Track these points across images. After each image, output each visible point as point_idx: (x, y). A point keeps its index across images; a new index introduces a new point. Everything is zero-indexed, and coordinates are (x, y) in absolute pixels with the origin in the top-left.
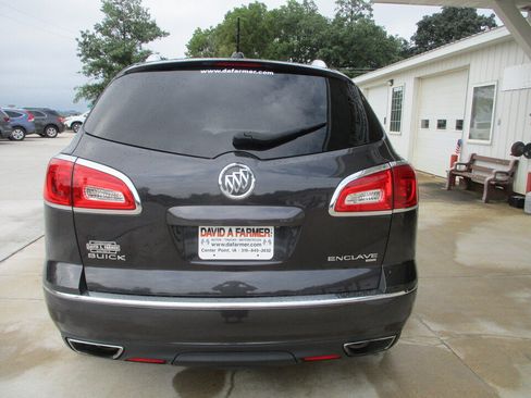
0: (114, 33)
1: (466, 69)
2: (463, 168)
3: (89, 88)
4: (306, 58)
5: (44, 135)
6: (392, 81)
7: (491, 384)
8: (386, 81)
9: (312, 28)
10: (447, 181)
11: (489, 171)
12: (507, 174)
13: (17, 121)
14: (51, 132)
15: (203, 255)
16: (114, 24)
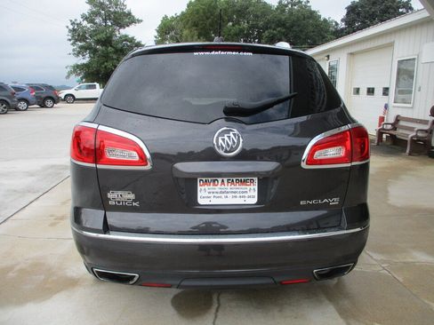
0: (97, 21)
1: (391, 45)
2: (389, 127)
3: (78, 66)
4: (254, 38)
5: (43, 105)
6: (328, 56)
7: (426, 301)
8: (324, 56)
9: (259, 13)
10: (376, 138)
11: (411, 129)
12: (426, 131)
13: (20, 95)
14: (49, 103)
15: (201, 201)
16: (97, 14)
